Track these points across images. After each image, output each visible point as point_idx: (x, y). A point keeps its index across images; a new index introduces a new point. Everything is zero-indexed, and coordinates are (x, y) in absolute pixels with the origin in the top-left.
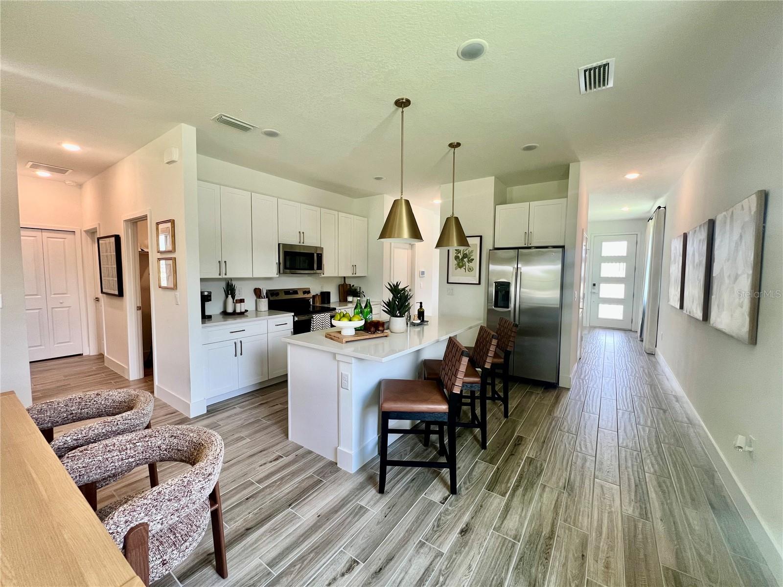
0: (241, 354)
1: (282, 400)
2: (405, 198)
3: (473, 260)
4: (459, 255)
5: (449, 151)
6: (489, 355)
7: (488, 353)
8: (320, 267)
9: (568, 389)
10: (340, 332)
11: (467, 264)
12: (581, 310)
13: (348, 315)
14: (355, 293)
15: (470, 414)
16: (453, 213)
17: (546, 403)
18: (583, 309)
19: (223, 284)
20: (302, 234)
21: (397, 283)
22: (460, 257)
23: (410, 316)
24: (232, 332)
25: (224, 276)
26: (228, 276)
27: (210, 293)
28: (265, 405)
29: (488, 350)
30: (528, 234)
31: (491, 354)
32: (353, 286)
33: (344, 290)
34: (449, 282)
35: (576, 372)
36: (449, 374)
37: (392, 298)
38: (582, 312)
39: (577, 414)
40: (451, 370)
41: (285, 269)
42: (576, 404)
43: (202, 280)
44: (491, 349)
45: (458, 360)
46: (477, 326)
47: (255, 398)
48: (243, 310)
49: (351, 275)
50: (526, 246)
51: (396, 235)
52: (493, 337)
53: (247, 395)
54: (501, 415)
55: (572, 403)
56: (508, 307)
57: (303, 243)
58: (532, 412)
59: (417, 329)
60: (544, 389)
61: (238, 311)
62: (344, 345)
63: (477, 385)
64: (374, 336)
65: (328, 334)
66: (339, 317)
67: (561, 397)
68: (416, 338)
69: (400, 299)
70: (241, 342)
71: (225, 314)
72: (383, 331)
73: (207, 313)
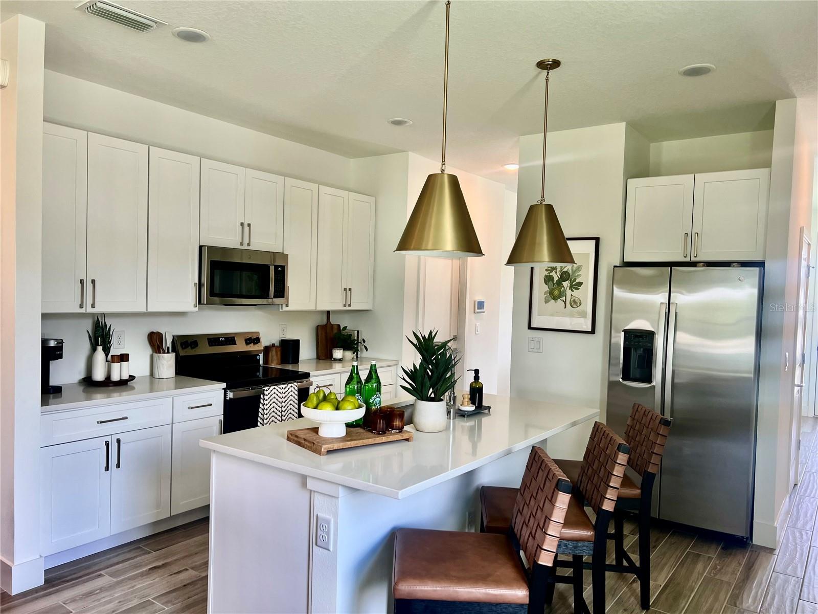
0: (118, 466)
1: (198, 560)
2: (449, 170)
3: (580, 284)
4: (553, 274)
5: (537, 75)
6: (611, 484)
7: (608, 480)
8: (281, 292)
9: (771, 551)
10: (316, 430)
11: (569, 292)
12: (796, 389)
13: (333, 397)
14: (350, 343)
15: (571, 600)
16: (543, 197)
17: (726, 578)
18: (801, 386)
19: (88, 325)
20: (246, 228)
21: (431, 333)
22: (556, 279)
23: (455, 397)
24: (102, 422)
25: (90, 310)
26: (99, 309)
27: (60, 342)
28: (161, 571)
29: (610, 474)
30: (690, 237)
31: (615, 482)
32: (345, 328)
33: (326, 337)
34: (533, 326)
35: (788, 513)
36: (531, 524)
37: (421, 364)
38: (800, 392)
39: (788, 603)
40: (534, 517)
41: (211, 295)
42: (786, 581)
43: (45, 316)
44: (614, 473)
45: (549, 497)
46: (588, 419)
47: (144, 554)
48: (125, 377)
49: (341, 308)
50: (688, 259)
51: (430, 245)
52: (620, 448)
53: (126, 549)
54: (634, 602)
55: (779, 581)
56: (650, 381)
57: (249, 245)
58: (697, 596)
59: (468, 423)
60: (723, 548)
61: (115, 377)
62: (323, 459)
63: (586, 544)
64: (384, 439)
65: (291, 435)
66: (315, 401)
67: (756, 566)
68: (465, 442)
69: (436, 366)
70: (118, 441)
71: (89, 383)
72: (400, 430)
73: (53, 382)
